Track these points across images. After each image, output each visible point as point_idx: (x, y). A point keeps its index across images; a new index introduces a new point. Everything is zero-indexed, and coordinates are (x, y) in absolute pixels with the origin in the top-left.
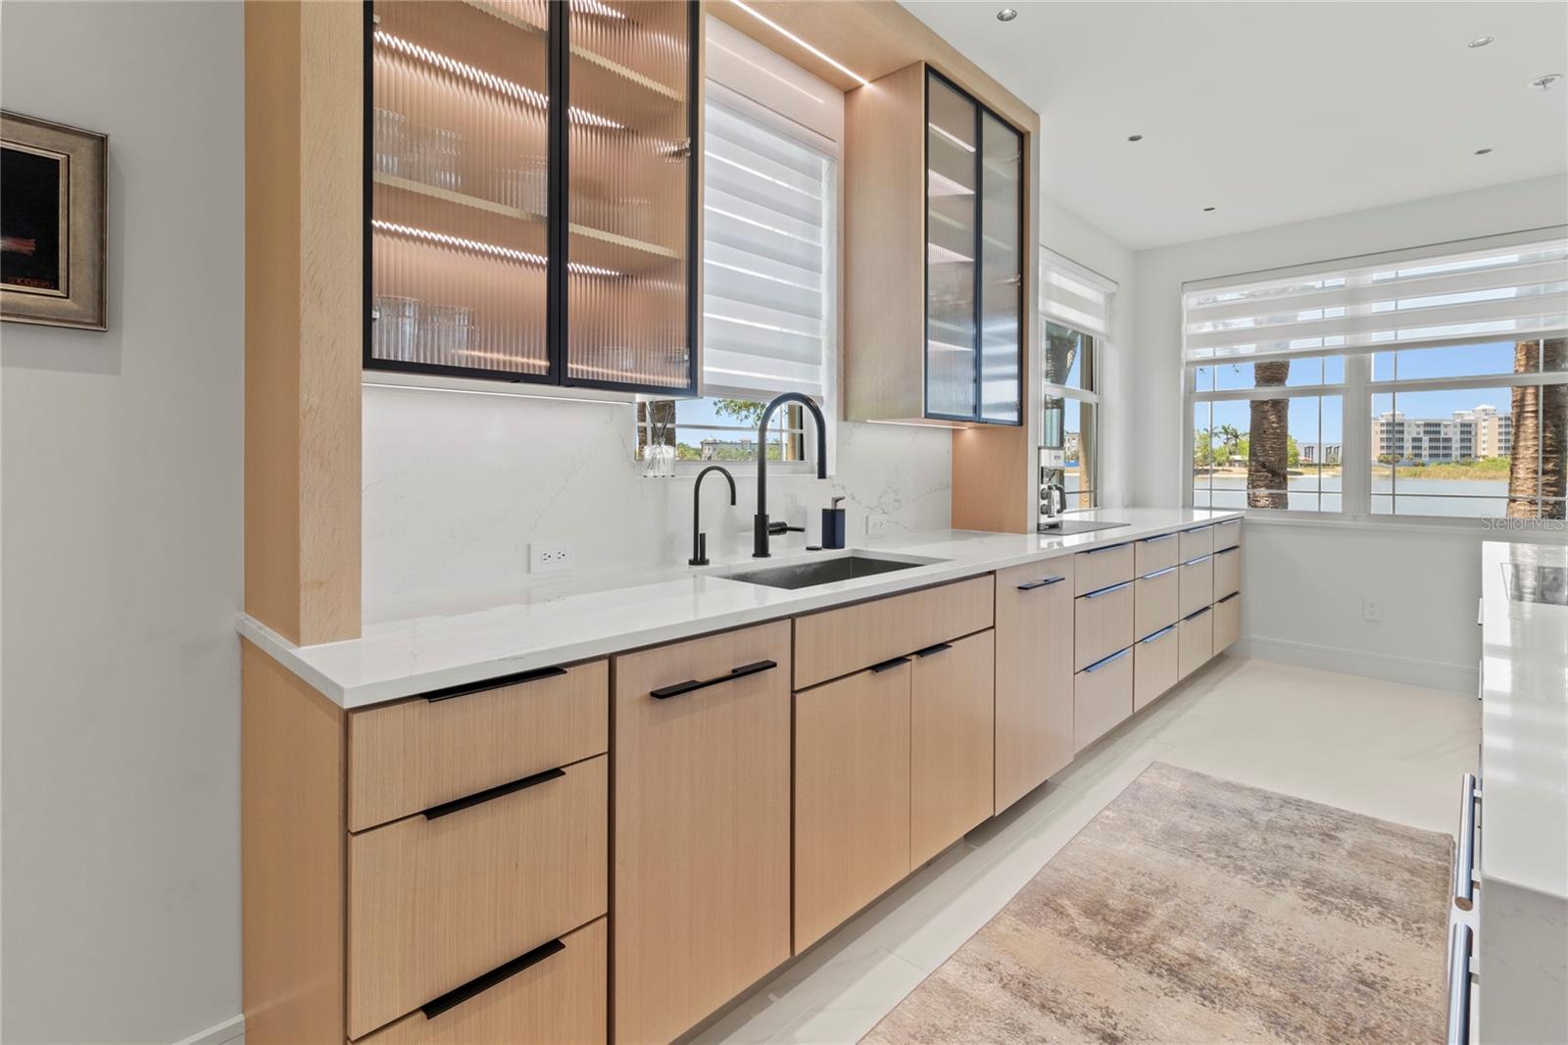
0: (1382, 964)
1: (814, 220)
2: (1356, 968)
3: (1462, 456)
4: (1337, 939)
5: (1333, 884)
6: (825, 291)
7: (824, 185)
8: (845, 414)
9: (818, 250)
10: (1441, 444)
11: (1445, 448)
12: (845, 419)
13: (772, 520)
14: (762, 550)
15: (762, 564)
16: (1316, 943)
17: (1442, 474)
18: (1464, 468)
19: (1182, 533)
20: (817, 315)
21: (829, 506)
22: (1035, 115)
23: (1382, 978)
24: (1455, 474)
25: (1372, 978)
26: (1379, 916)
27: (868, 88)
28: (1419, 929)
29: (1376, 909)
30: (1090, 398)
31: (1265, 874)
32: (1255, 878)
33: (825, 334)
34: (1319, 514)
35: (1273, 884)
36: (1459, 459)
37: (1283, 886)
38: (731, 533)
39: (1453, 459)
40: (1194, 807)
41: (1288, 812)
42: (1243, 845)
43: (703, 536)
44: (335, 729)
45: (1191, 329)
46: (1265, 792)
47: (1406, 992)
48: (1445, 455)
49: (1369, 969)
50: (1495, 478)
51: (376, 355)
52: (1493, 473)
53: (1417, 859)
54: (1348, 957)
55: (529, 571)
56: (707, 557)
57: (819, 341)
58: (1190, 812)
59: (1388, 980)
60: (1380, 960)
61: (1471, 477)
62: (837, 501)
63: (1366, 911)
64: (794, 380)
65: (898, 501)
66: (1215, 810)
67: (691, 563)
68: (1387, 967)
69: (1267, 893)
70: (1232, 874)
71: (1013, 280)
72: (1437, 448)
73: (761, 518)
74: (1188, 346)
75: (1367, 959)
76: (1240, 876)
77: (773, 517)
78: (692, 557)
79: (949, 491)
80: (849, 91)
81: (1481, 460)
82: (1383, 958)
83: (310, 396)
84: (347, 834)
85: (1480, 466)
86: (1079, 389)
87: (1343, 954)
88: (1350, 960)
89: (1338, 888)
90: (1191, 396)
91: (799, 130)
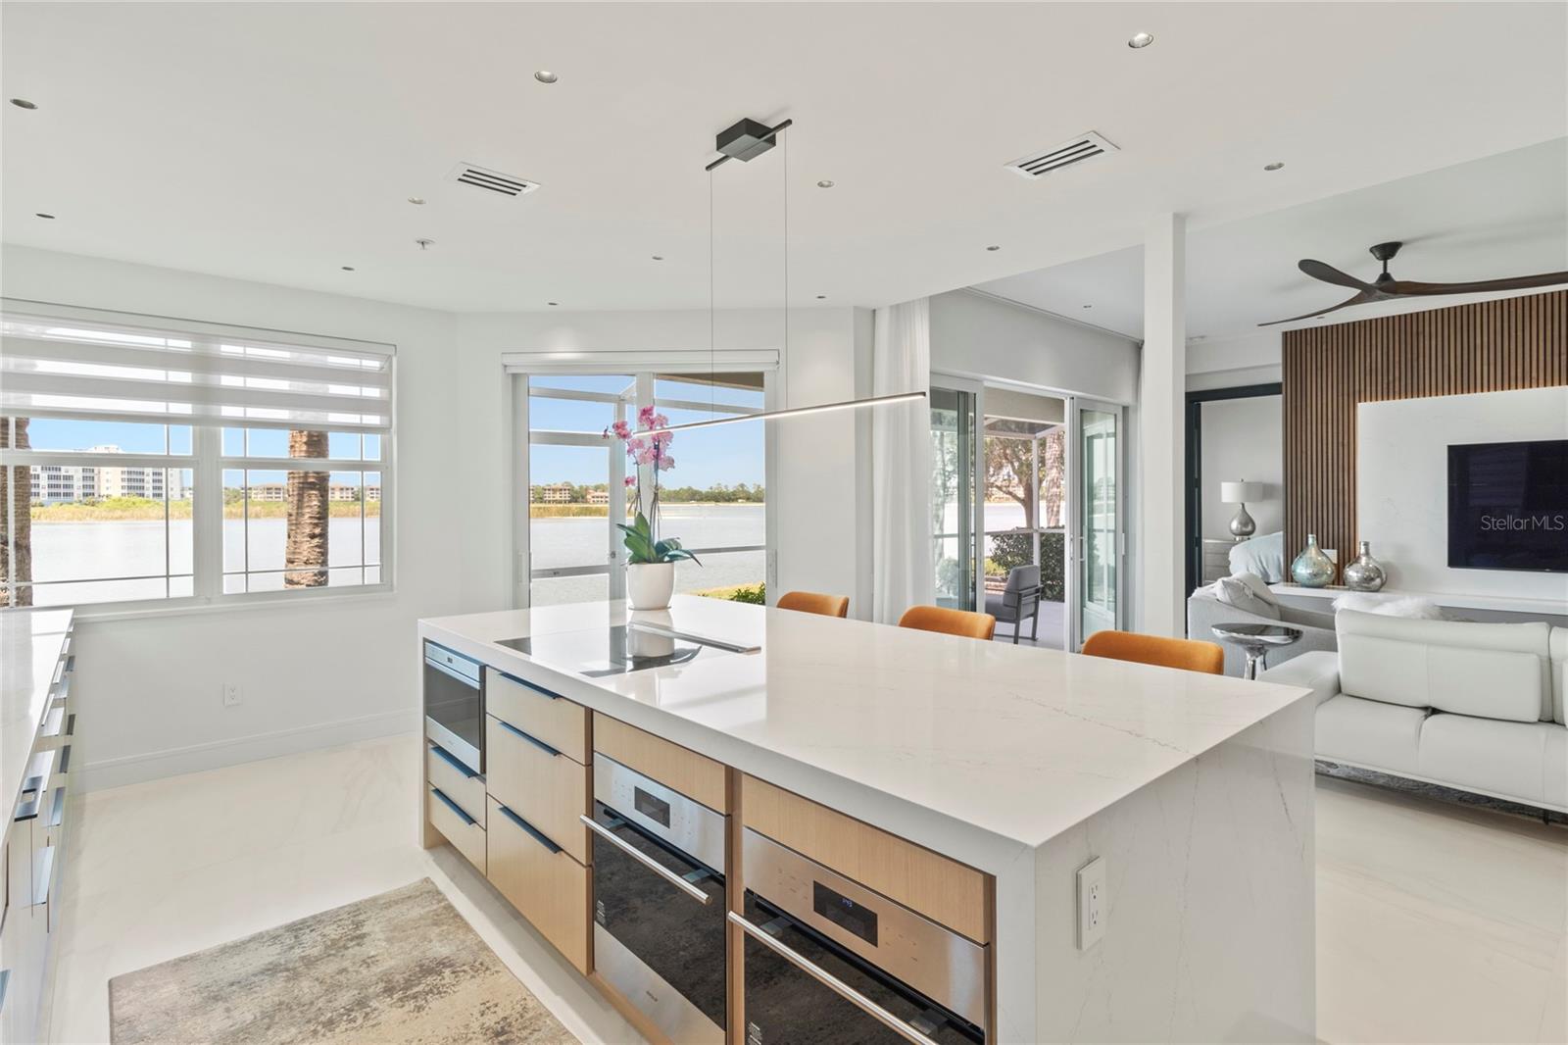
0: (492, 1010)
2: (485, 1030)
3: (85, 495)
4: (453, 1018)
5: (405, 975)
10: (62, 482)
11: (66, 486)
16: (445, 1034)
17: (66, 516)
18: (88, 507)
23: (502, 1019)
24: (80, 516)
25: (499, 1027)
26: (454, 975)
28: (481, 964)
29: (447, 972)
31: (352, 1010)
32: (350, 1021)
34: (168, 601)
35: (367, 1014)
36: (81, 498)
37: (375, 1010)
39: (75, 498)
40: (216, 999)
41: (307, 937)
42: (306, 999)
46: (267, 932)
47: (522, 1017)
48: (66, 495)
49: (490, 1020)
50: (121, 518)
52: (118, 513)
53: (429, 912)
54: (472, 1025)
58: (220, 1006)
59: (506, 1018)
60: (488, 1008)
61: (97, 518)
63: (443, 978)
66: (245, 985)
68: (496, 1009)
69: (373, 1026)
70: (329, 1034)
72: (58, 486)
75: (482, 1015)
76: (337, 1030)
81: (105, 499)
82: (488, 1005)
85: (105, 505)
87: (468, 1025)
88: (475, 1026)
89: (410, 976)
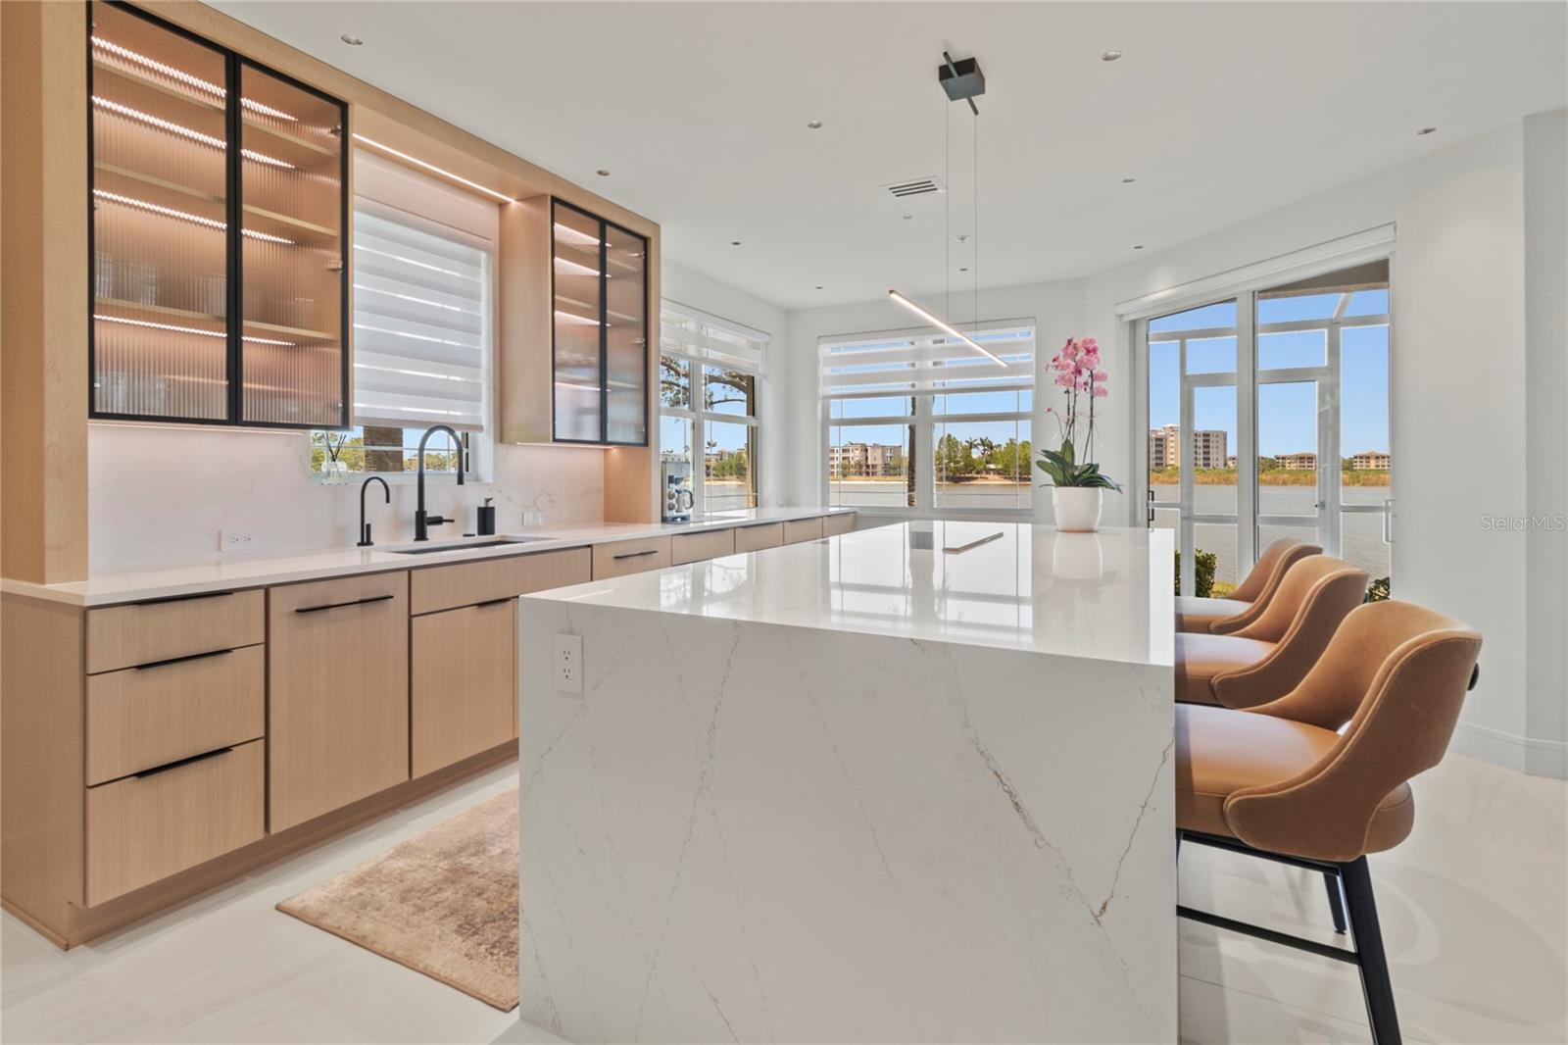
1: (474, 296)
3: (1157, 464)
6: (484, 347)
7: (483, 270)
8: (501, 437)
9: (479, 318)
12: (501, 442)
13: (429, 515)
14: (421, 535)
15: (422, 545)
19: (786, 524)
20: (478, 366)
21: (483, 505)
22: (656, 227)
27: (513, 203)
30: (753, 422)
33: (484, 379)
38: (398, 524)
43: (369, 526)
44: (77, 621)
45: (825, 371)
51: (98, 410)
55: (219, 549)
56: (372, 540)
57: (480, 385)
62: (488, 501)
64: (456, 414)
65: (552, 501)
67: (359, 544)
71: (638, 342)
73: (421, 514)
74: (824, 385)
77: (430, 514)
78: (359, 541)
79: (602, 495)
80: (502, 206)
83: (52, 436)
84: (86, 675)
86: (745, 415)
90: (827, 422)
91: (460, 234)
